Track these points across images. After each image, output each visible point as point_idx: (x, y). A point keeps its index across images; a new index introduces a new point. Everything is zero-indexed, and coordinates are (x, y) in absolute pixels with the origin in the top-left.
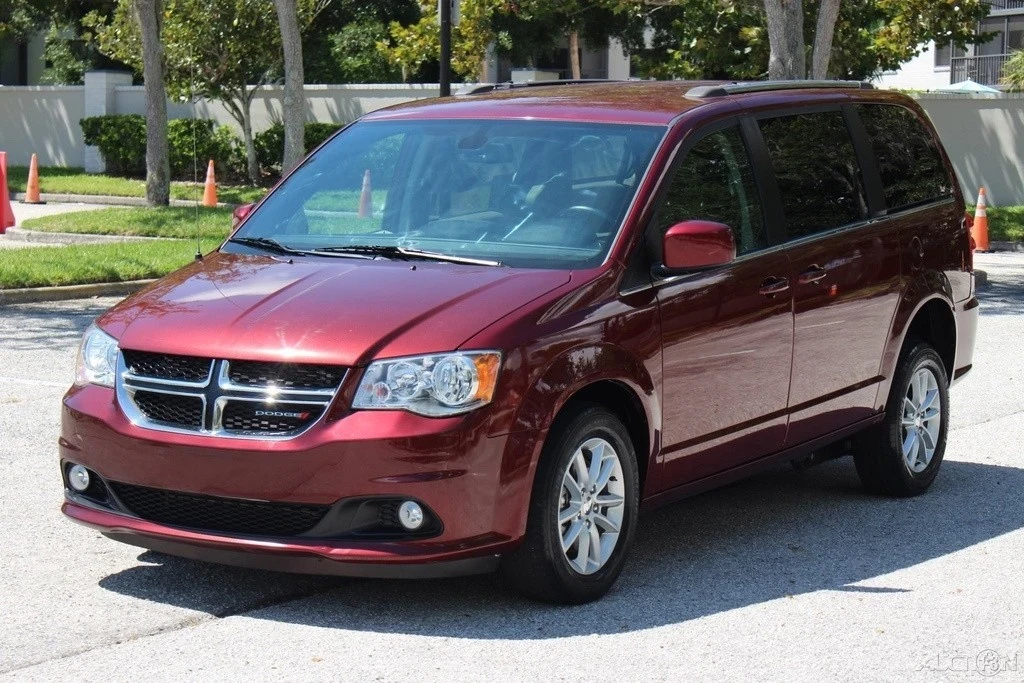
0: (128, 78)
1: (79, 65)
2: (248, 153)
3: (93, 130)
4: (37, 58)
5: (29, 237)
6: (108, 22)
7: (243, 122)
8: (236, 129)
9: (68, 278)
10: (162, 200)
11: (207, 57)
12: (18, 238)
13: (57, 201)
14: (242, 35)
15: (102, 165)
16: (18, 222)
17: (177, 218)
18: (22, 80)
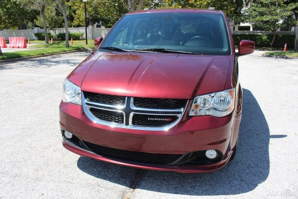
0: (40, 28)
1: (33, 27)
2: (56, 37)
3: (36, 35)
4: (27, 27)
5: (30, 49)
6: (37, 21)
7: (55, 33)
8: (54, 34)
9: (37, 54)
10: (47, 43)
11: (50, 25)
12: (28, 49)
13: (33, 44)
14: (54, 22)
15: (38, 39)
16: (28, 46)
17: (50, 45)
18: (26, 29)
